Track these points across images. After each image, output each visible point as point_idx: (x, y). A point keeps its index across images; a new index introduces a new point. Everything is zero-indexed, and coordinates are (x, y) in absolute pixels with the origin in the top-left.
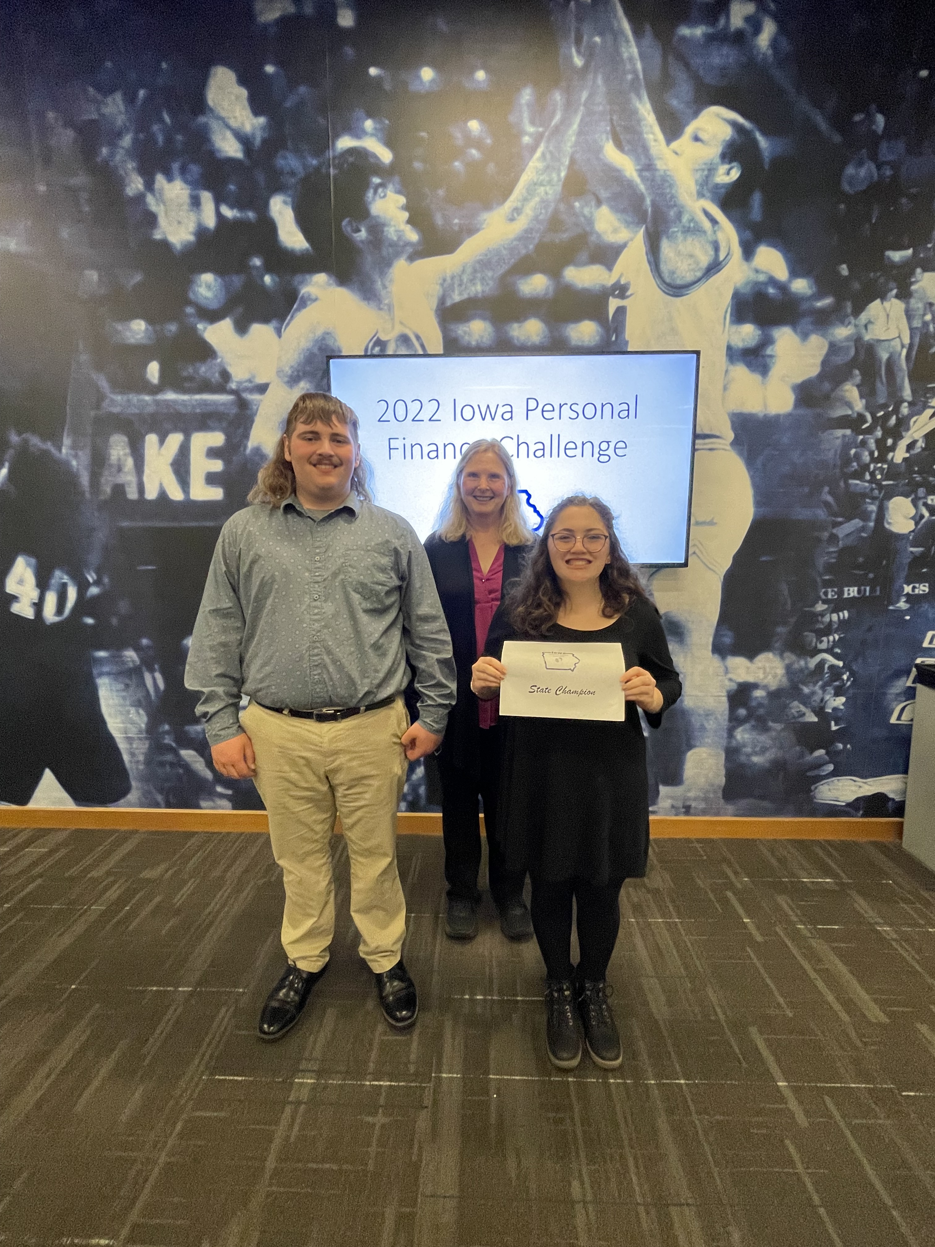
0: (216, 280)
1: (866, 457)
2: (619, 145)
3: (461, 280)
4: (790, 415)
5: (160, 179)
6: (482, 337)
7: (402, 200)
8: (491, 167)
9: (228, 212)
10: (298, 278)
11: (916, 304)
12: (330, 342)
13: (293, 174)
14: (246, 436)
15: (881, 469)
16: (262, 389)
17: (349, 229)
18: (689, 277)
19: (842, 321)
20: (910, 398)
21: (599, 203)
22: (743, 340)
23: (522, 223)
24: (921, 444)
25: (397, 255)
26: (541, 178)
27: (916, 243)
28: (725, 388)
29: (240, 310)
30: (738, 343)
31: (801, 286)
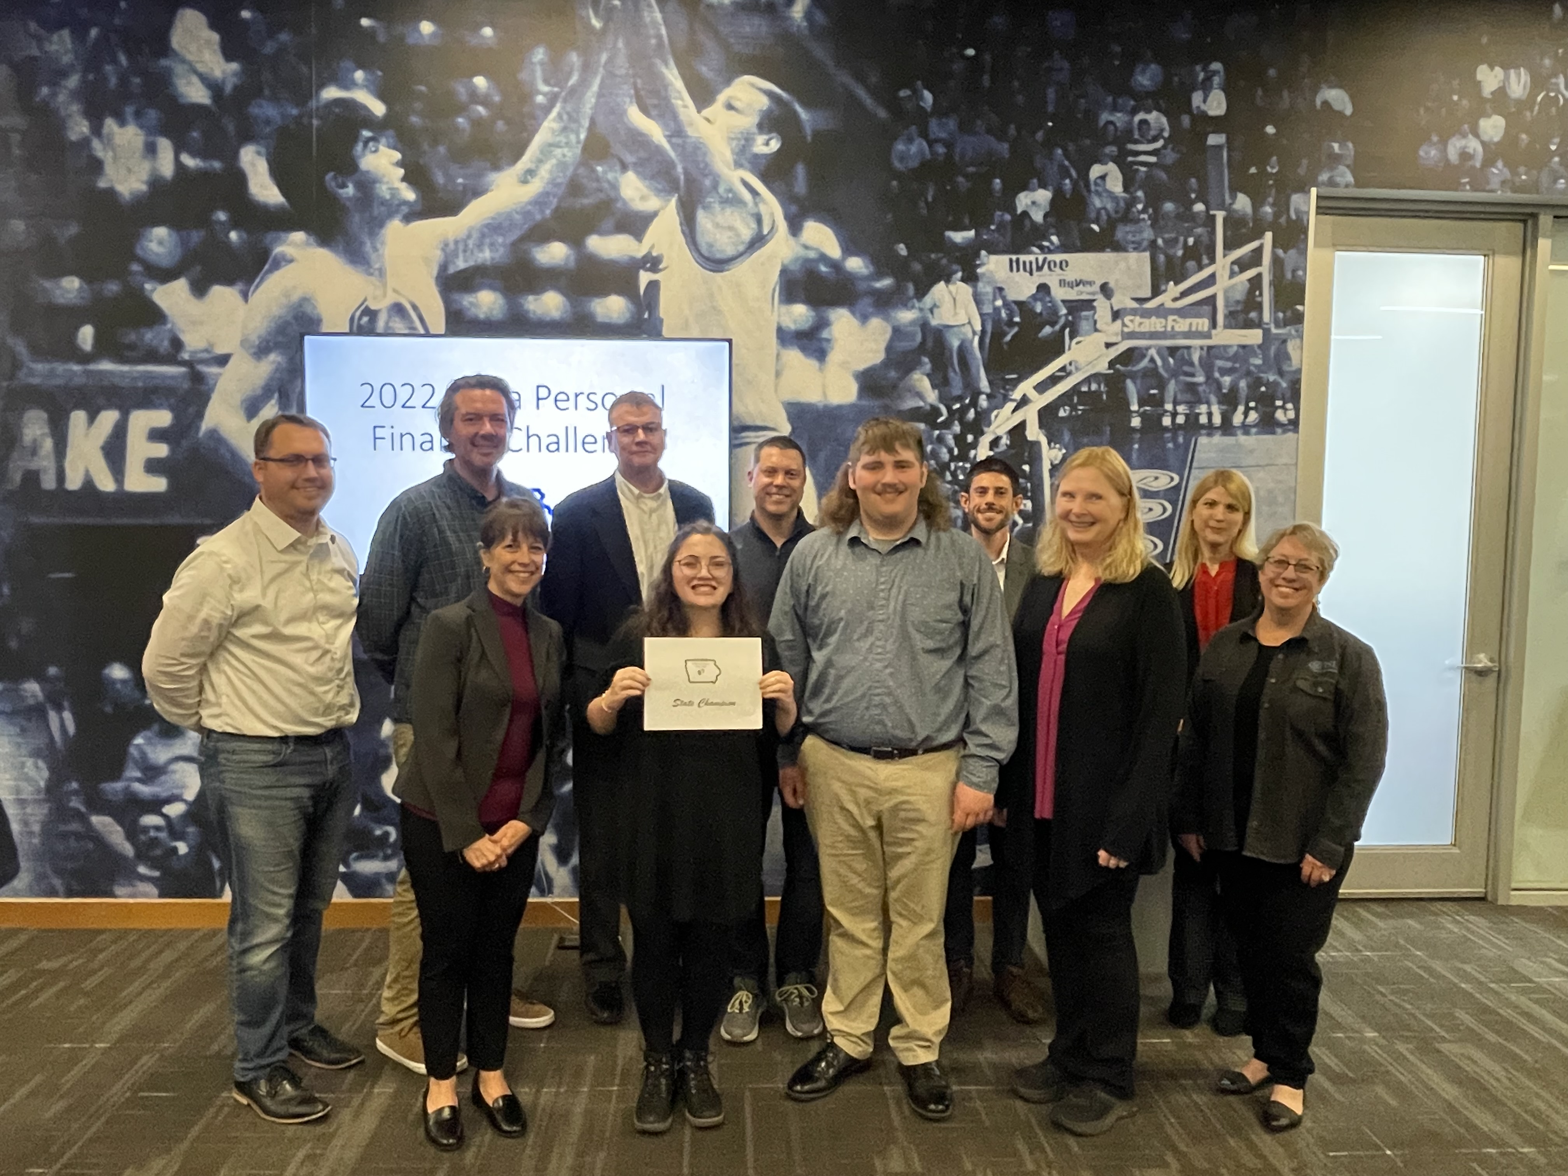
0: (170, 236)
1: (945, 456)
2: (645, 110)
3: (466, 246)
4: (852, 406)
5: (110, 124)
6: (491, 310)
7: (398, 156)
8: (500, 125)
9: (189, 161)
10: (272, 237)
11: (985, 288)
12: (308, 309)
13: (268, 122)
14: (200, 415)
15: (963, 469)
16: (223, 360)
17: (333, 184)
18: (730, 251)
19: (905, 304)
20: (988, 390)
21: (624, 167)
22: (795, 322)
23: (536, 187)
24: (1005, 441)
25: (390, 215)
26: (558, 139)
27: (978, 224)
28: (778, 374)
29: (199, 269)
30: (790, 325)
31: (855, 264)
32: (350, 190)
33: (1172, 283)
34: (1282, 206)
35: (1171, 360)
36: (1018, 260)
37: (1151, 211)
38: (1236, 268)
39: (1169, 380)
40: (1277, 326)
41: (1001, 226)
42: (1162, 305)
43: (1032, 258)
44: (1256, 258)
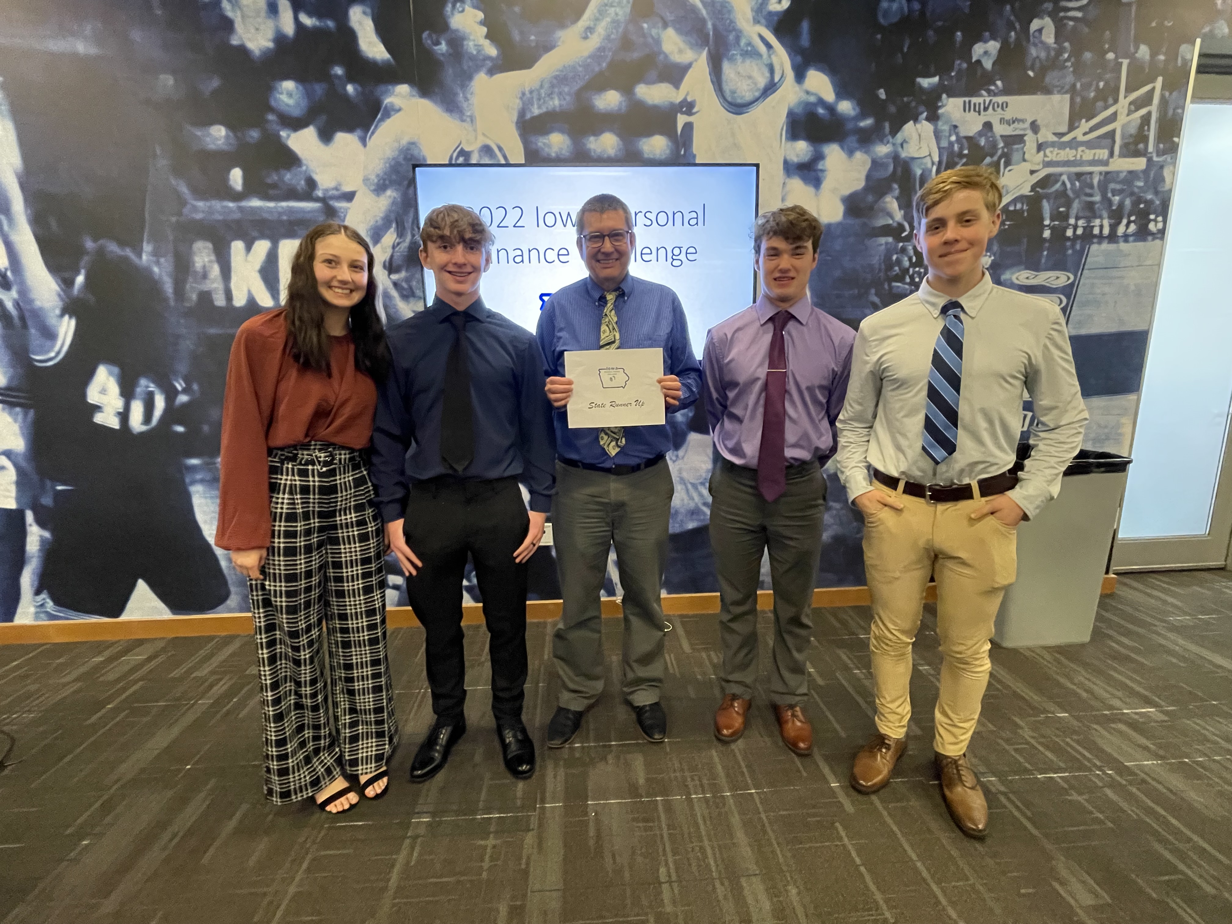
0: (297, 88)
1: (906, 263)
3: (539, 94)
4: (839, 224)
6: (561, 149)
7: (481, 15)
9: (307, 21)
10: (382, 88)
11: (943, 127)
12: (416, 152)
15: (919, 273)
16: (349, 197)
17: (429, 42)
18: (748, 96)
19: (881, 139)
21: (665, 25)
22: (798, 156)
23: (595, 42)
25: (478, 69)
27: (942, 71)
28: (783, 199)
29: (324, 118)
30: (794, 159)
31: (846, 107)
32: (443, 47)
33: (1084, 121)
34: (1173, 54)
35: (1077, 184)
36: (970, 102)
37: (1073, 59)
38: (1133, 107)
39: (1074, 199)
40: (1158, 155)
41: (960, 71)
42: (1075, 138)
43: (980, 100)
44: (1147, 100)
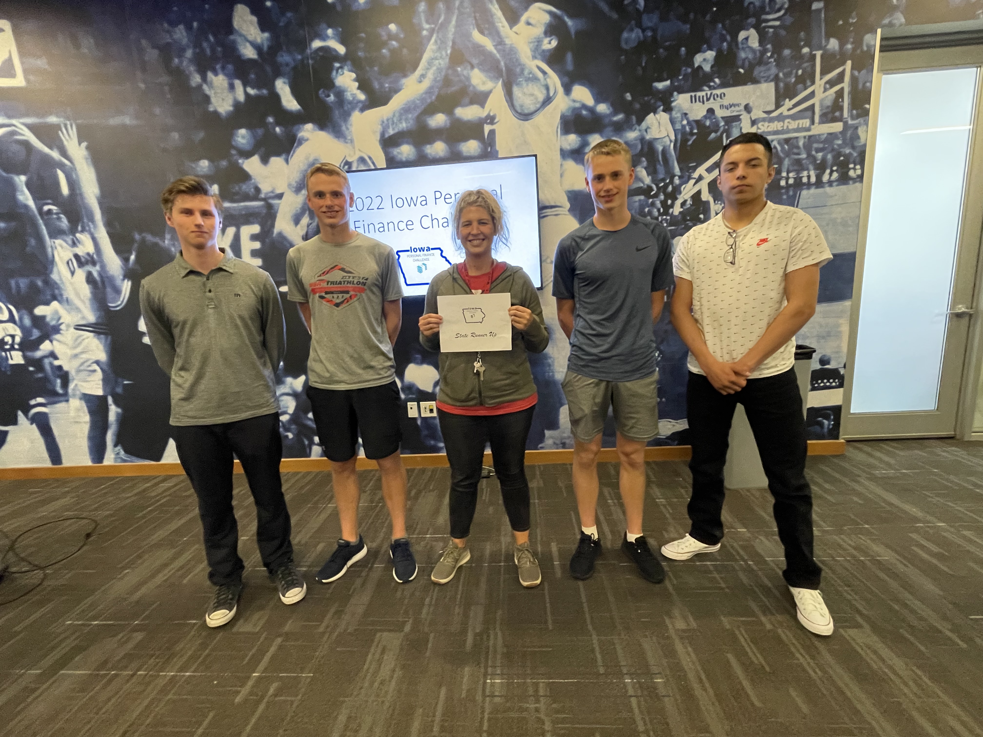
0: (247, 133)
1: (656, 213)
3: (393, 121)
5: (210, 75)
6: (409, 155)
7: (354, 75)
8: (405, 51)
9: (251, 91)
10: (296, 128)
11: (676, 114)
13: (287, 65)
14: (273, 226)
15: (666, 220)
16: (280, 196)
17: (323, 95)
18: (532, 108)
19: (631, 128)
20: (679, 174)
21: (472, 67)
22: (570, 144)
23: (426, 84)
24: (689, 202)
25: (353, 109)
26: (436, 55)
27: (672, 76)
28: (561, 176)
29: (263, 149)
30: (567, 147)
31: (603, 108)
32: (332, 98)
33: (787, 100)
34: (858, 43)
35: (786, 147)
36: (695, 96)
37: (776, 56)
38: (828, 86)
39: (785, 158)
40: (852, 119)
41: (685, 75)
42: (782, 113)
43: (703, 93)
44: (840, 78)
